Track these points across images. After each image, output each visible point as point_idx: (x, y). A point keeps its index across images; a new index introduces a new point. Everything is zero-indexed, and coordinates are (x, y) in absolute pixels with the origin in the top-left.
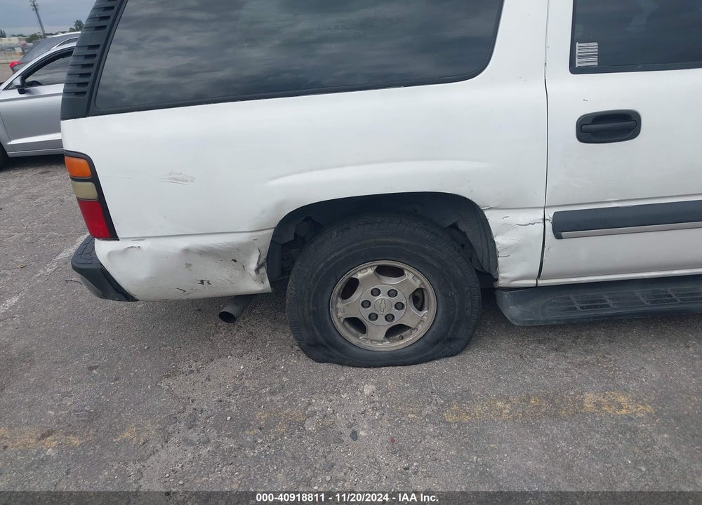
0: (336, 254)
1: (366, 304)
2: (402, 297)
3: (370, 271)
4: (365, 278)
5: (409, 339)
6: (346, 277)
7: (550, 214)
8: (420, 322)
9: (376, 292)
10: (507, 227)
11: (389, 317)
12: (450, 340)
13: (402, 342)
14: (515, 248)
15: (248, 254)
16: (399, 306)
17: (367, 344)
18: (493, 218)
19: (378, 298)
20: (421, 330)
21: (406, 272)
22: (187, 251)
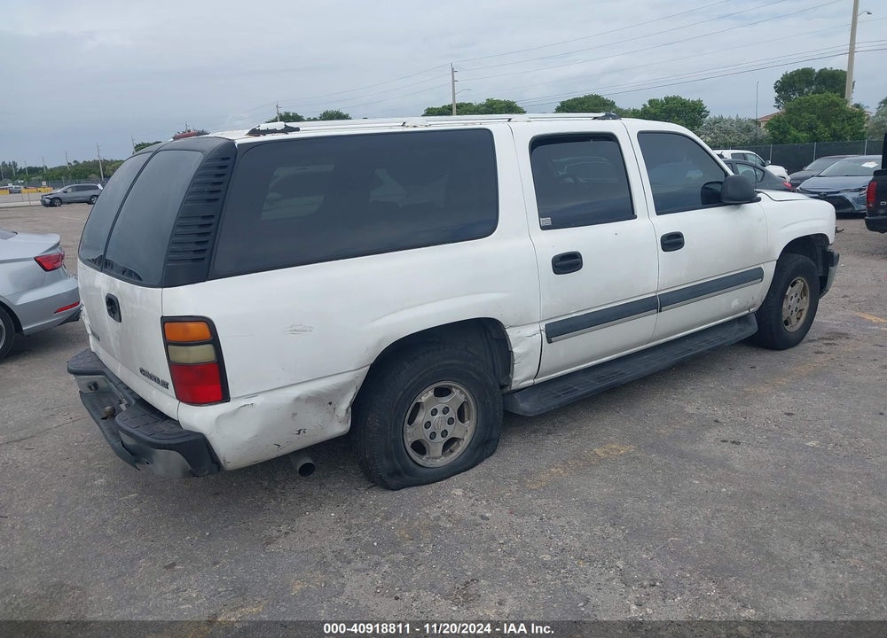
0: (411, 381)
1: (428, 425)
2: (453, 414)
3: (431, 393)
4: (427, 400)
5: (459, 449)
6: (414, 403)
7: (543, 327)
8: (465, 432)
9: (434, 412)
10: (521, 339)
11: (444, 433)
12: (488, 442)
13: (454, 454)
14: (525, 355)
15: (344, 395)
16: (451, 421)
17: (429, 463)
18: (512, 334)
19: (436, 417)
20: (467, 439)
21: (454, 390)
22: (298, 399)
